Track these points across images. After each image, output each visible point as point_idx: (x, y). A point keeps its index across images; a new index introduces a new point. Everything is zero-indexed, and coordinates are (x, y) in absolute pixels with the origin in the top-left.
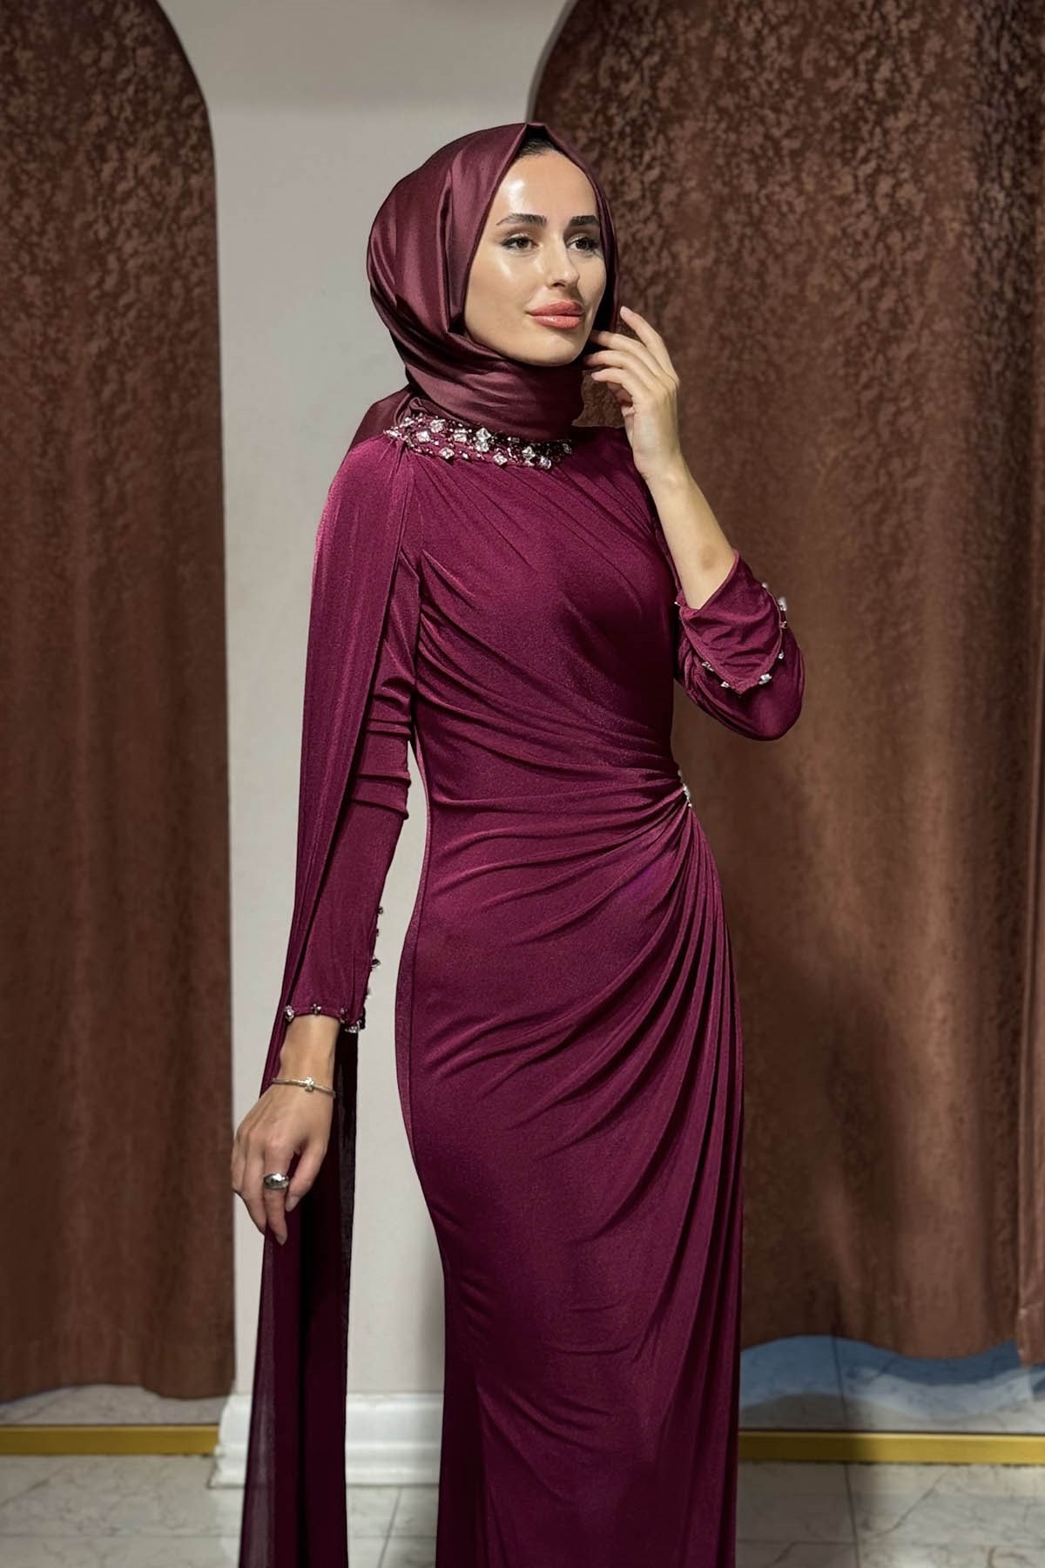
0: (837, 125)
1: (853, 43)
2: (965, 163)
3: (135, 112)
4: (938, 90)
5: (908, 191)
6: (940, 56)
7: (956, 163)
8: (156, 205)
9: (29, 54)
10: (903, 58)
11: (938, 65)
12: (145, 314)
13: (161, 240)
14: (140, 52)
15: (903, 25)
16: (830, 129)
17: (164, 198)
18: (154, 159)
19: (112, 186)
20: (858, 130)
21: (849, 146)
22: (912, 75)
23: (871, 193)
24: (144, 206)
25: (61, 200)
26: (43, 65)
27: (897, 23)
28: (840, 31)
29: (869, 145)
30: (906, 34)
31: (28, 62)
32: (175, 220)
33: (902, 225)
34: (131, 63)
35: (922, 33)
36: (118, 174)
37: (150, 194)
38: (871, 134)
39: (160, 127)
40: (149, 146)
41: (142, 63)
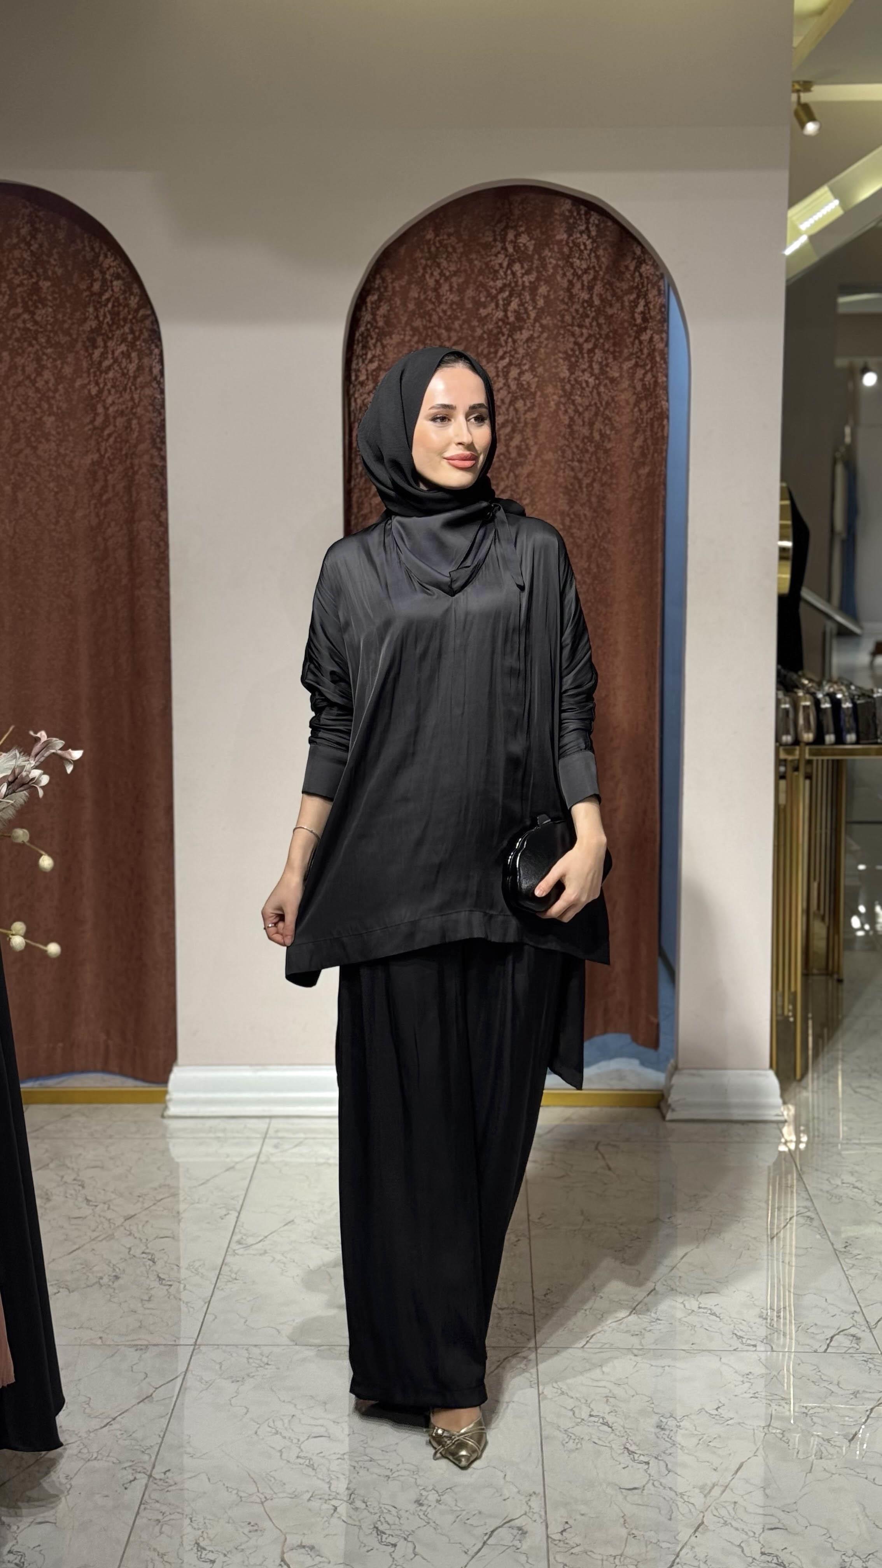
0: (485, 336)
1: (495, 287)
2: (561, 361)
3: (112, 319)
4: (546, 318)
5: (527, 377)
6: (546, 297)
7: (556, 360)
8: (123, 374)
9: (48, 284)
10: (525, 298)
11: (545, 302)
12: (119, 440)
13: (127, 396)
14: (115, 283)
15: (525, 278)
16: (481, 339)
17: (128, 371)
18: (123, 348)
19: (100, 363)
20: (499, 339)
21: (492, 350)
22: (530, 308)
23: (506, 377)
24: (118, 375)
25: (68, 371)
26: (57, 290)
27: (522, 277)
28: (487, 281)
29: (505, 349)
30: (527, 284)
31: (48, 288)
32: (134, 384)
33: (524, 397)
34: (110, 289)
35: (537, 284)
36: (103, 356)
37: (121, 369)
38: (506, 342)
39: (127, 329)
40: (120, 340)
41: (116, 289)
